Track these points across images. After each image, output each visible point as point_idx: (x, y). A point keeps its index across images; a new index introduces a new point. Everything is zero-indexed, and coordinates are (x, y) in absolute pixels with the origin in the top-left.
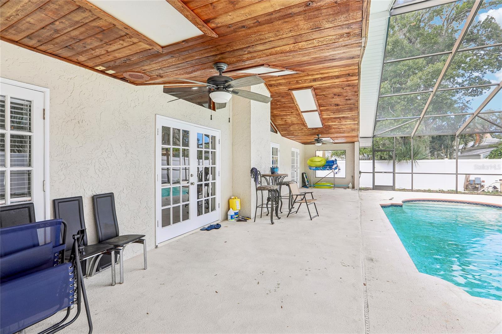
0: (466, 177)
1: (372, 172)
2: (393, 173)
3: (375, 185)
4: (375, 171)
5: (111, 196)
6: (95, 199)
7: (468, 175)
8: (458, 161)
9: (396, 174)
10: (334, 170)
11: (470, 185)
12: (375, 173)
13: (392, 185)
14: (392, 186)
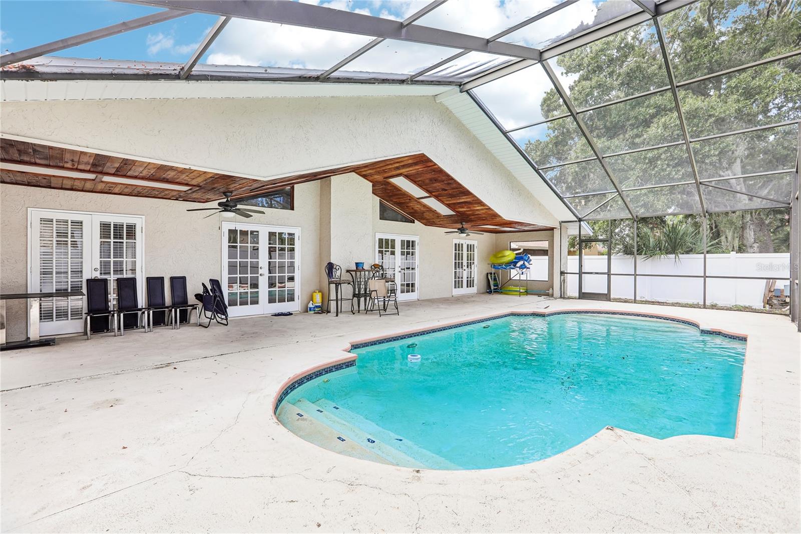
0: (767, 283)
1: (578, 272)
2: (608, 275)
3: (583, 291)
4: (583, 271)
5: (184, 278)
6: (172, 279)
7: (771, 280)
8: (707, 257)
9: (612, 276)
10: (518, 269)
11: (776, 298)
12: (583, 275)
13: (606, 293)
14: (606, 295)
